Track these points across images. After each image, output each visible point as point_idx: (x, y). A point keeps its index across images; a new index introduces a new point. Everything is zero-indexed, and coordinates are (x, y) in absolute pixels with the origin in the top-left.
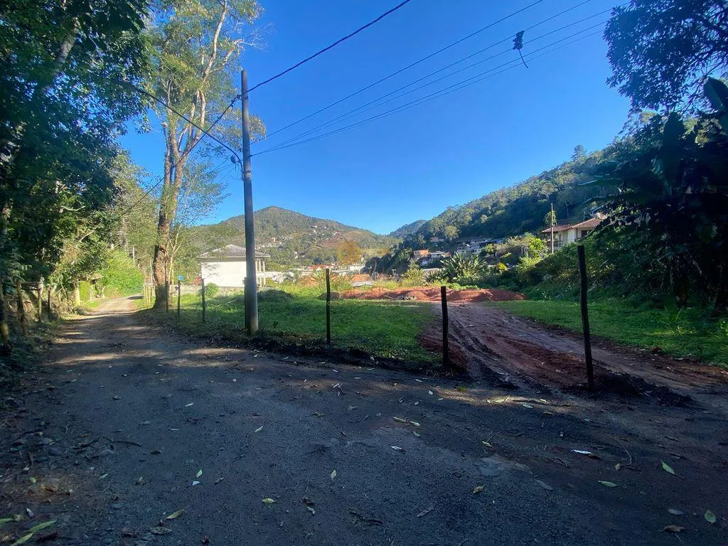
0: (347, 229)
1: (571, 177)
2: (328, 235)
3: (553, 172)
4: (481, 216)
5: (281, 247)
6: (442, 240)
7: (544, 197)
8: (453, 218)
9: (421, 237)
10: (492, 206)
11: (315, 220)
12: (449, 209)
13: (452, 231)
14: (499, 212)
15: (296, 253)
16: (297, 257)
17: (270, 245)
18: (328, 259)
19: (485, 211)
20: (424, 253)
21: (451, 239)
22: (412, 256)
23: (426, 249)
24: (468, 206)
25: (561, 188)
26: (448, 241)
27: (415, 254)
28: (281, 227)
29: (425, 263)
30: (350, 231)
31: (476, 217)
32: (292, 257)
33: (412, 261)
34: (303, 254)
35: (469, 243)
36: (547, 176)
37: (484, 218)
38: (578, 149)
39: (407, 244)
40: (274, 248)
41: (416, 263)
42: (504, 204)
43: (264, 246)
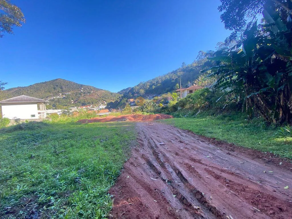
0: (98, 90)
1: (182, 73)
2: (89, 93)
3: (176, 71)
4: (152, 86)
5: (64, 98)
6: (139, 95)
7: (173, 80)
8: (143, 86)
9: (130, 94)
10: (156, 82)
11: (82, 86)
12: (141, 82)
13: (142, 91)
14: (158, 85)
15: (72, 100)
16: (73, 102)
17: (58, 97)
18: (89, 103)
19: (154, 84)
20: (132, 100)
21: (142, 94)
22: (127, 101)
23: (132, 98)
24: (148, 82)
25: (179, 77)
26: (141, 96)
27: (128, 101)
28: (64, 89)
29: (132, 104)
30: (99, 91)
31: (151, 86)
32: (70, 103)
33: (127, 103)
34: (76, 101)
35: (149, 96)
36: (174, 72)
37: (154, 87)
38: (183, 63)
39: (124, 97)
40: (60, 98)
41: (129, 104)
42: (160, 82)
43: (55, 98)
